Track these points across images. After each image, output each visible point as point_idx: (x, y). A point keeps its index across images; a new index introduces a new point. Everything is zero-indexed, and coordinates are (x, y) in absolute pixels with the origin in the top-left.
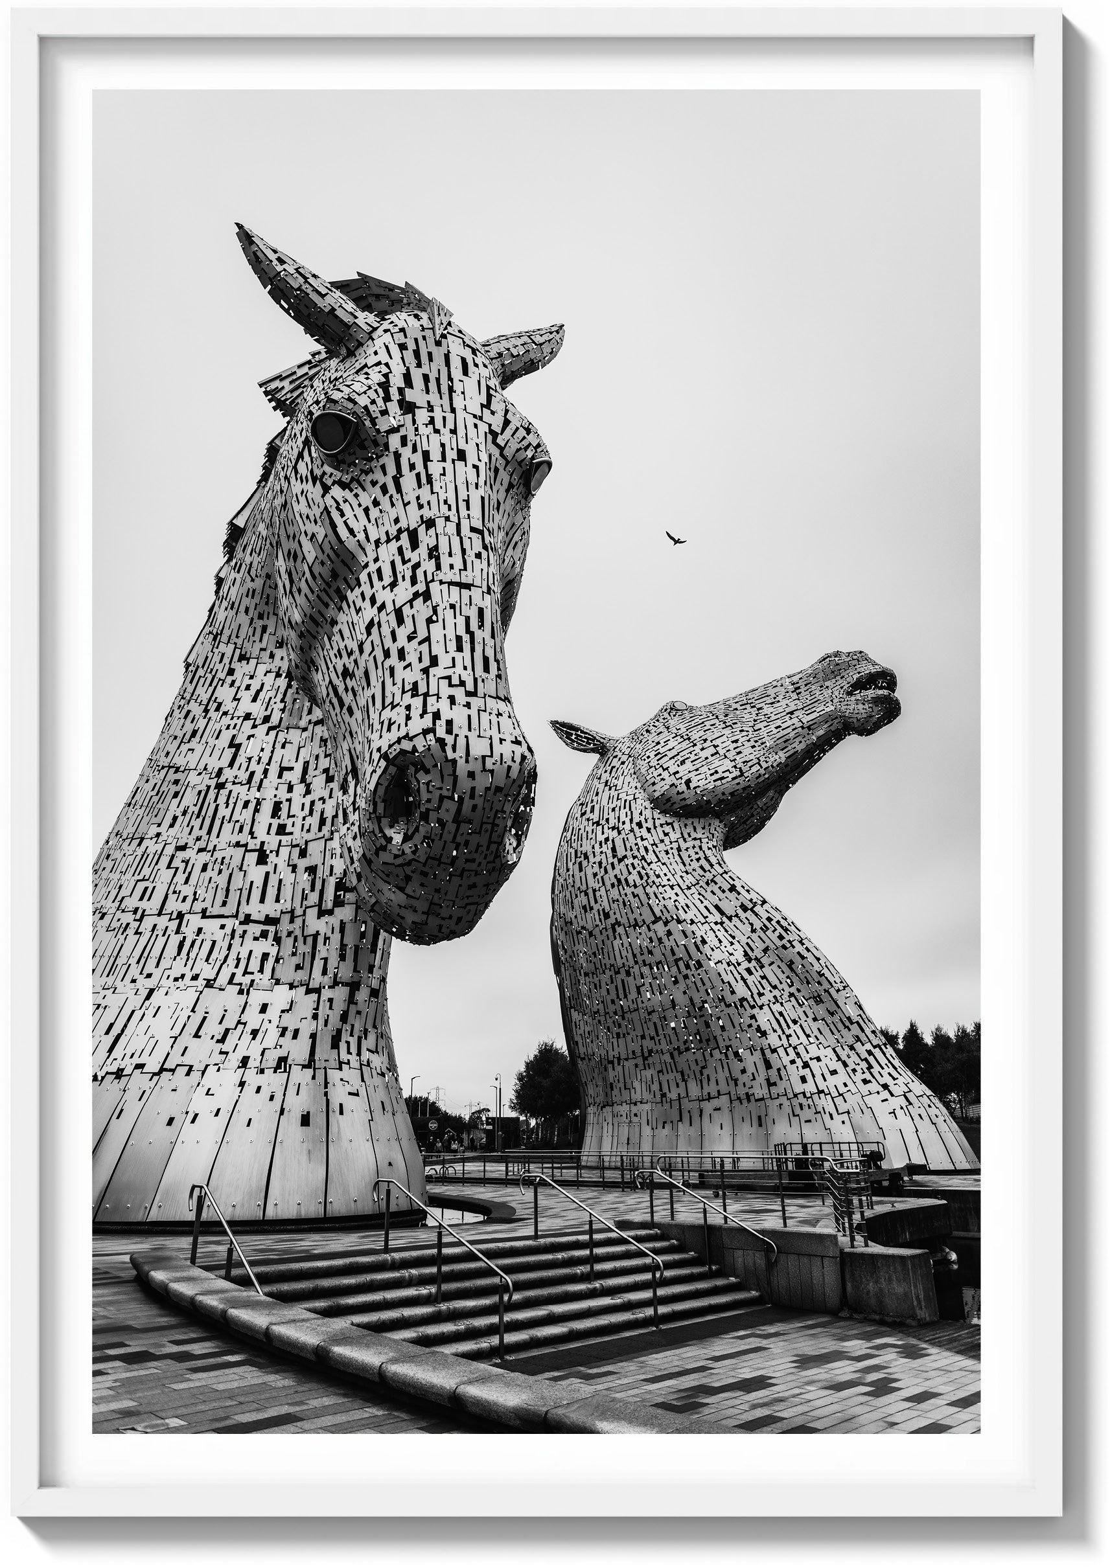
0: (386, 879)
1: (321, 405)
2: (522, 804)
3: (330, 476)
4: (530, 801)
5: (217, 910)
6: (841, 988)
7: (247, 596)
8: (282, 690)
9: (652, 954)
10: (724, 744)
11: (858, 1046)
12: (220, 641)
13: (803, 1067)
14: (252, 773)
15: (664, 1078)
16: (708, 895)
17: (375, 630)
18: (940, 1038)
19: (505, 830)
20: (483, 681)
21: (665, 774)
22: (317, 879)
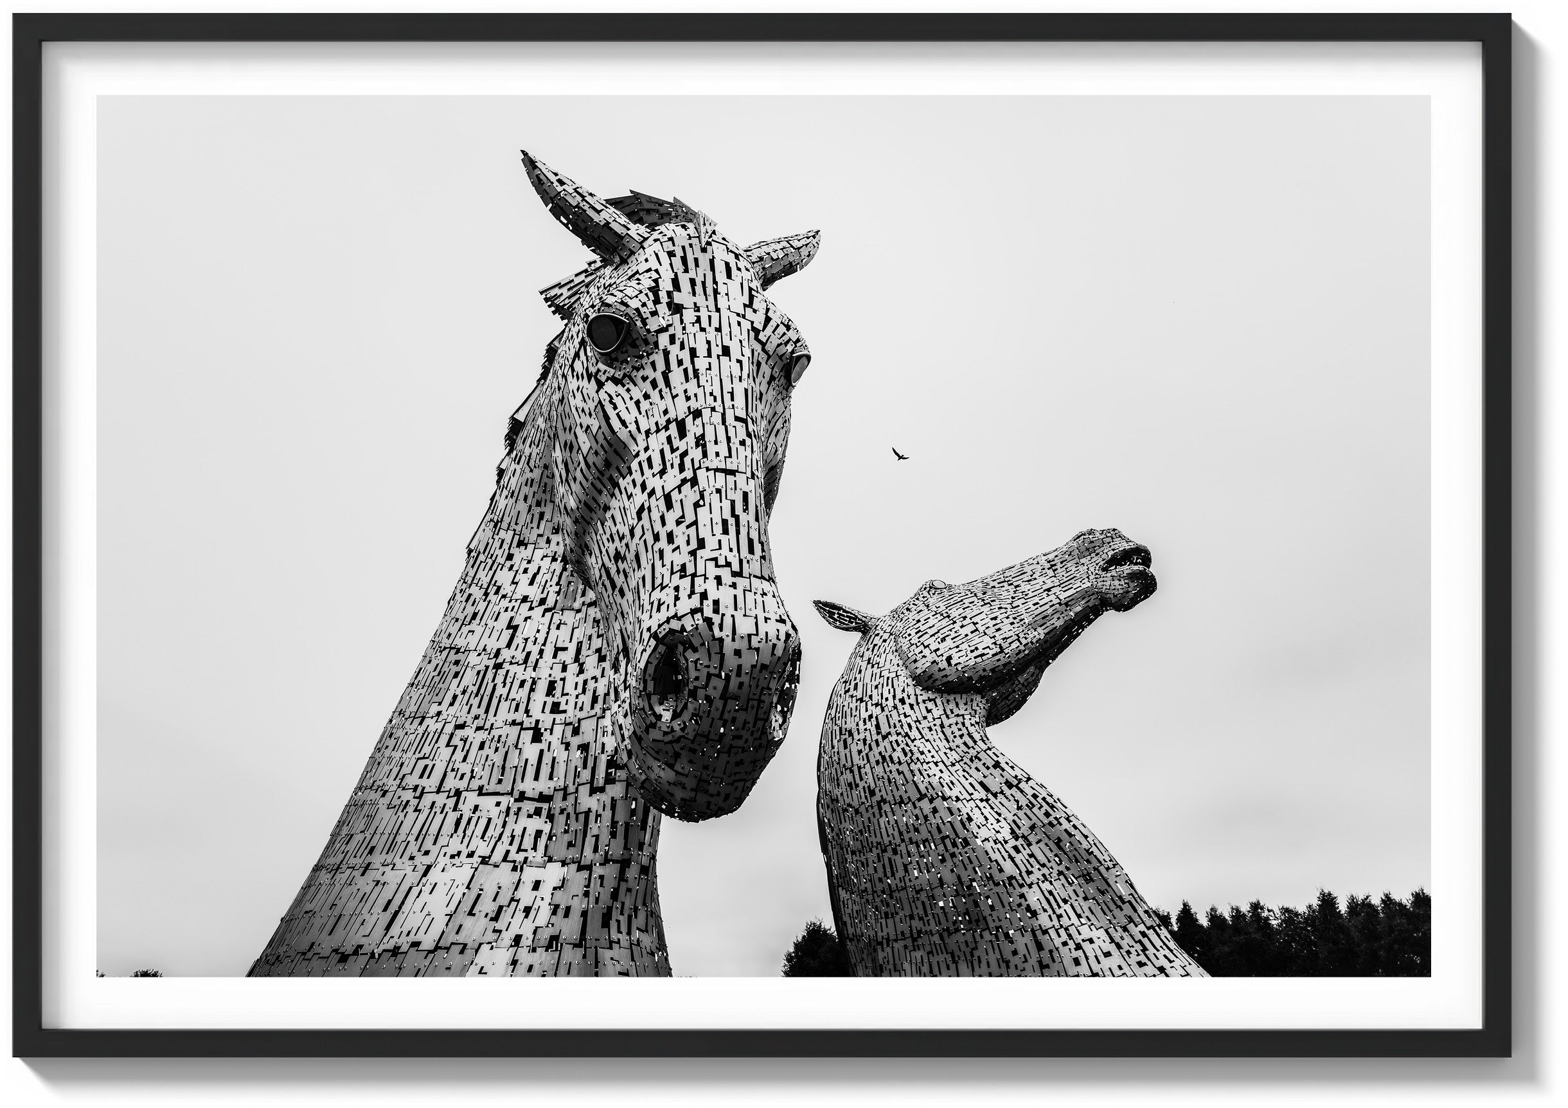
0: (655, 755)
1: (596, 308)
2: (787, 681)
3: (604, 373)
4: (794, 679)
5: (492, 788)
6: (1111, 866)
7: (526, 485)
8: (558, 573)
9: (918, 832)
10: (983, 621)
11: (1131, 926)
12: (500, 528)
13: (1076, 949)
14: (529, 654)
15: (934, 960)
16: (973, 772)
17: (645, 514)
18: (1214, 917)
19: (771, 707)
20: (748, 562)
21: (926, 652)
22: (589, 757)
